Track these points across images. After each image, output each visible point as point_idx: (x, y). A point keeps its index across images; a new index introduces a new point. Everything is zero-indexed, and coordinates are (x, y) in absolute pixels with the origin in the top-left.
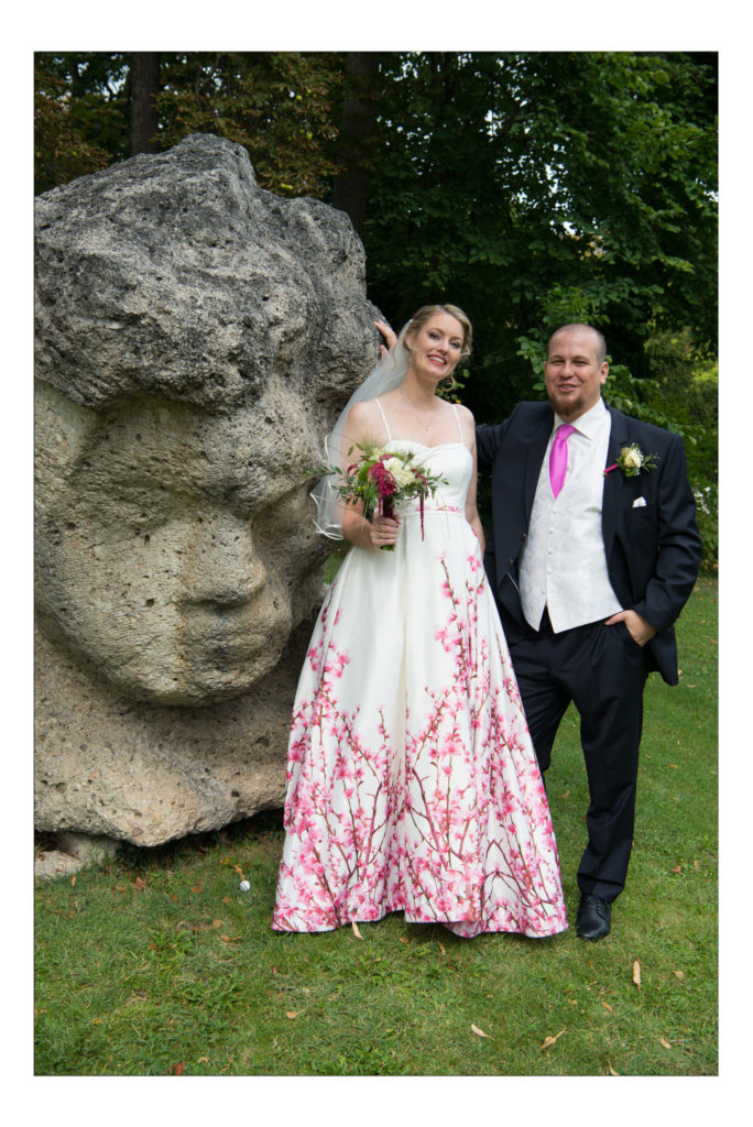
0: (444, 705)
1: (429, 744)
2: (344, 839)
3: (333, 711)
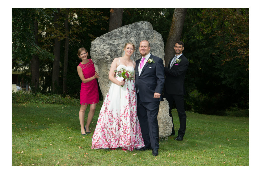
2: (110, 132)
3: (107, 110)
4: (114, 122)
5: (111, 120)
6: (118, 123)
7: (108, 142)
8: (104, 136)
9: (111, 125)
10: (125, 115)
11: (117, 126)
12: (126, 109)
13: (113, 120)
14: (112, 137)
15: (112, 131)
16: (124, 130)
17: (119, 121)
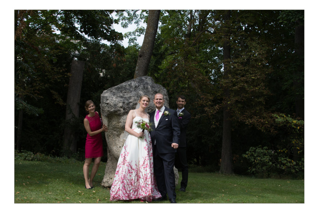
0: (145, 159)
1: (143, 166)
2: (129, 184)
3: (126, 162)
4: (133, 172)
5: (131, 171)
6: (137, 174)
7: (128, 194)
8: (124, 187)
9: (130, 176)
10: (145, 166)
11: (136, 177)
12: (145, 160)
13: (132, 171)
14: (131, 188)
15: (131, 183)
16: (145, 180)
17: (139, 172)
